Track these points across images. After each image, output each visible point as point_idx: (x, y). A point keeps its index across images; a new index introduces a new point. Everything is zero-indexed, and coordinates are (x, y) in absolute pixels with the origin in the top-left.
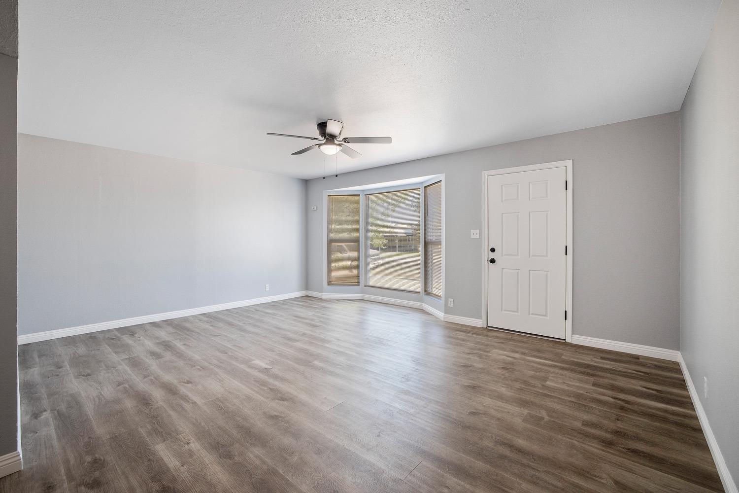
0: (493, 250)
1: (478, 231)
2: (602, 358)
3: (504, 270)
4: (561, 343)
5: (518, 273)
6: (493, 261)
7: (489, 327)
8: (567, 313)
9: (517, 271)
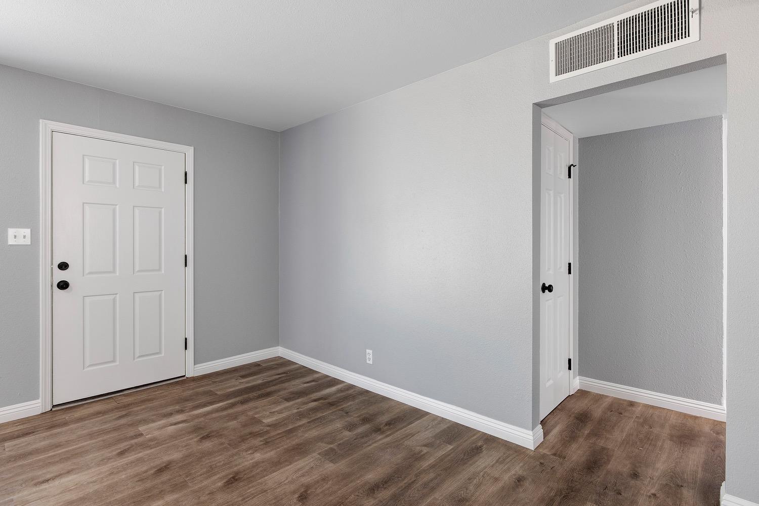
0: (63, 266)
1: (27, 232)
2: (243, 377)
3: (87, 300)
4: (181, 381)
5: (114, 300)
6: (63, 285)
7: (54, 406)
8: (187, 341)
9: (112, 297)
